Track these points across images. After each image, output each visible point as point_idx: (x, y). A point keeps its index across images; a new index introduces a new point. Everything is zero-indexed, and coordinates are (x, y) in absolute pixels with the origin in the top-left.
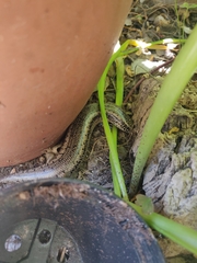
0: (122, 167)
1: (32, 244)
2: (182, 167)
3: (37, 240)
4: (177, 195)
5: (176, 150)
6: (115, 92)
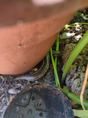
0: (58, 75)
1: (29, 101)
2: (77, 78)
3: (31, 99)
4: (75, 86)
5: (76, 71)
6: (56, 46)
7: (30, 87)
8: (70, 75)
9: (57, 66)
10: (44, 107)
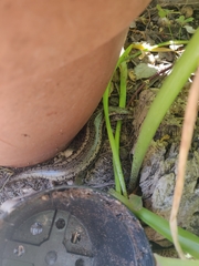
0: (123, 167)
1: (51, 229)
2: (167, 172)
3: (55, 227)
4: (162, 194)
5: (166, 156)
6: (118, 97)
7: (44, 198)
8: (149, 164)
9: (121, 144)
10: (87, 245)
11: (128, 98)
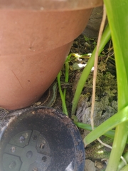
1: (29, 140)
7: (33, 113)
9: (66, 100)
10: (48, 150)
11: (69, 79)
